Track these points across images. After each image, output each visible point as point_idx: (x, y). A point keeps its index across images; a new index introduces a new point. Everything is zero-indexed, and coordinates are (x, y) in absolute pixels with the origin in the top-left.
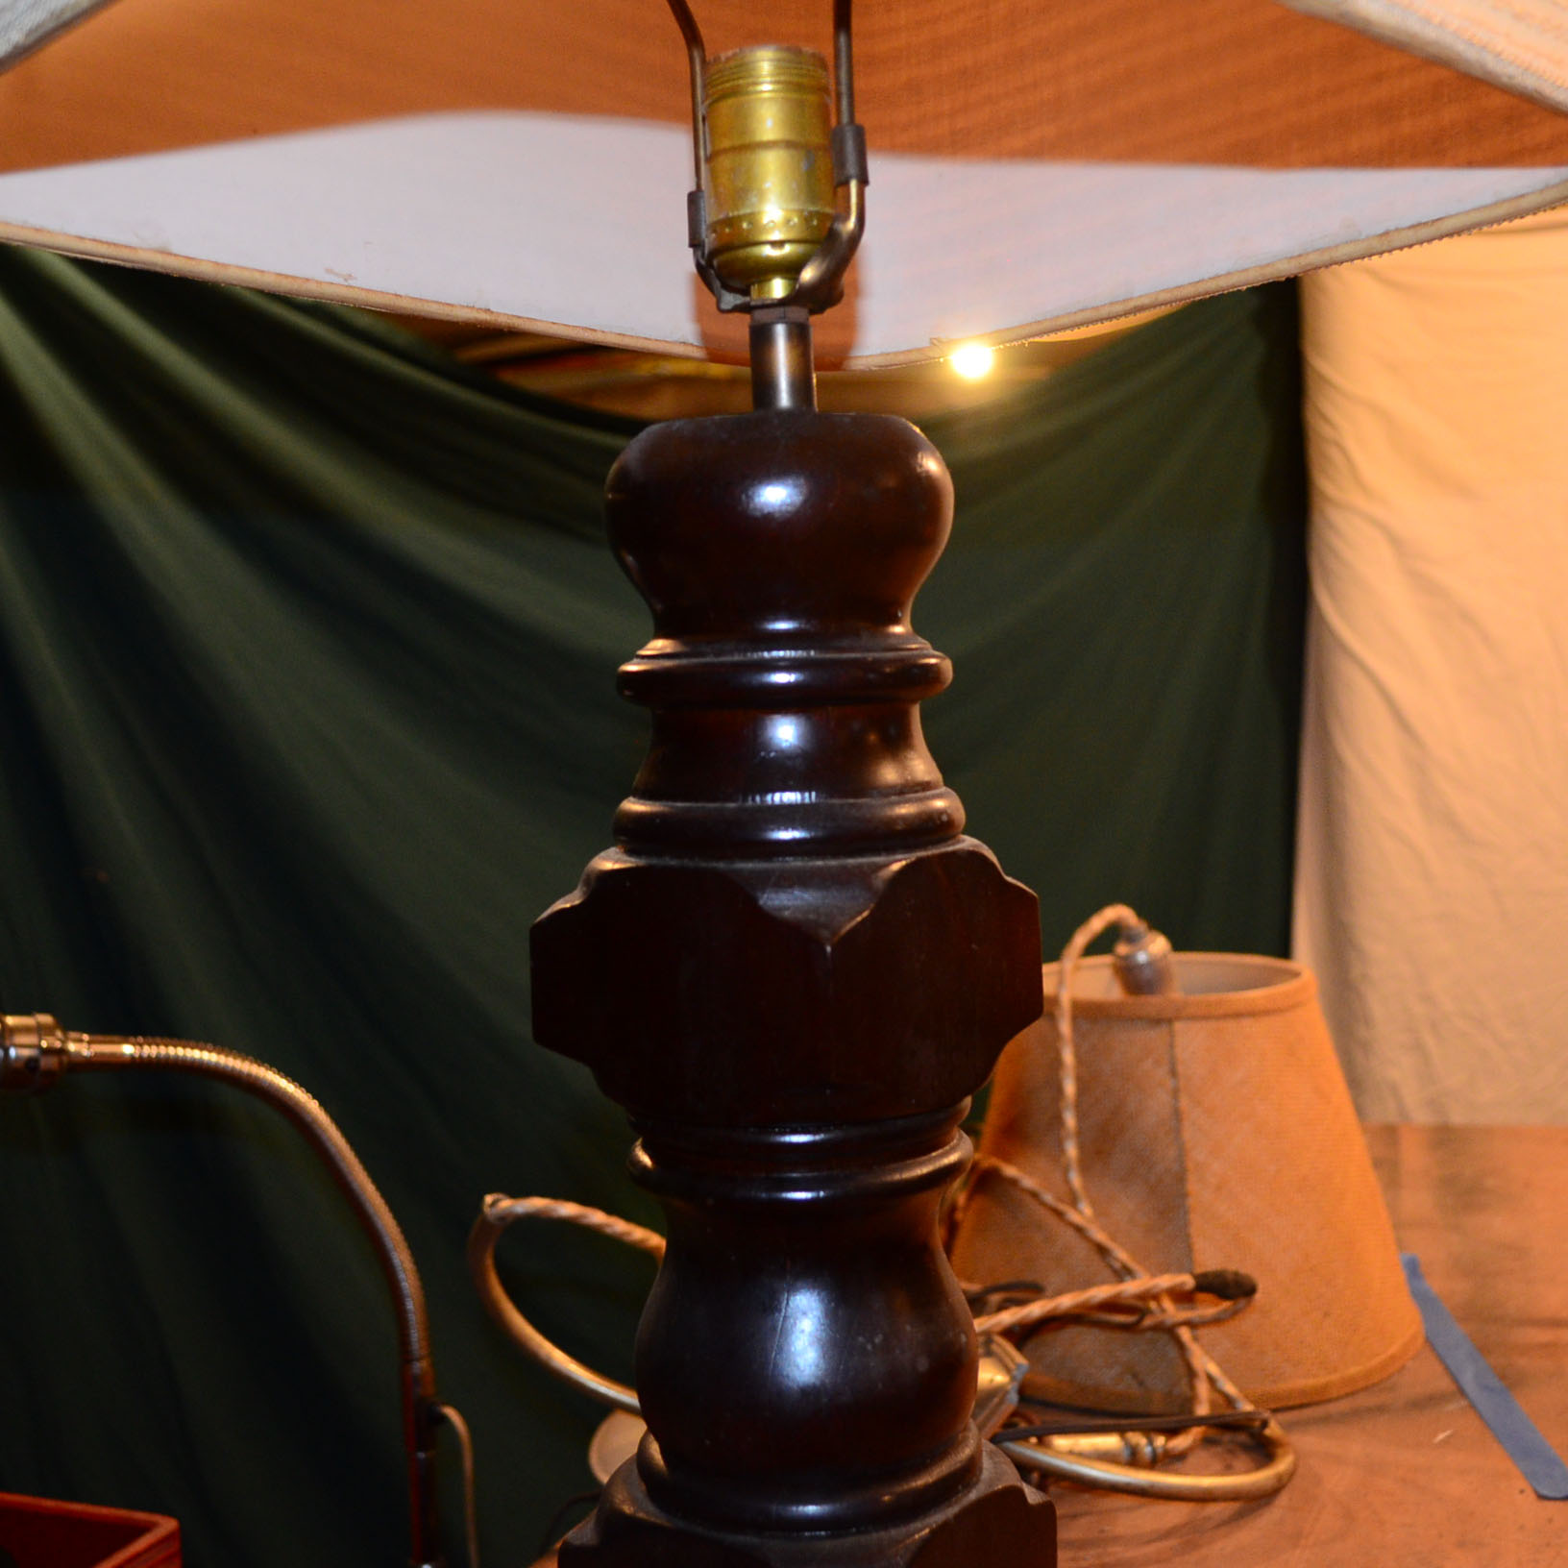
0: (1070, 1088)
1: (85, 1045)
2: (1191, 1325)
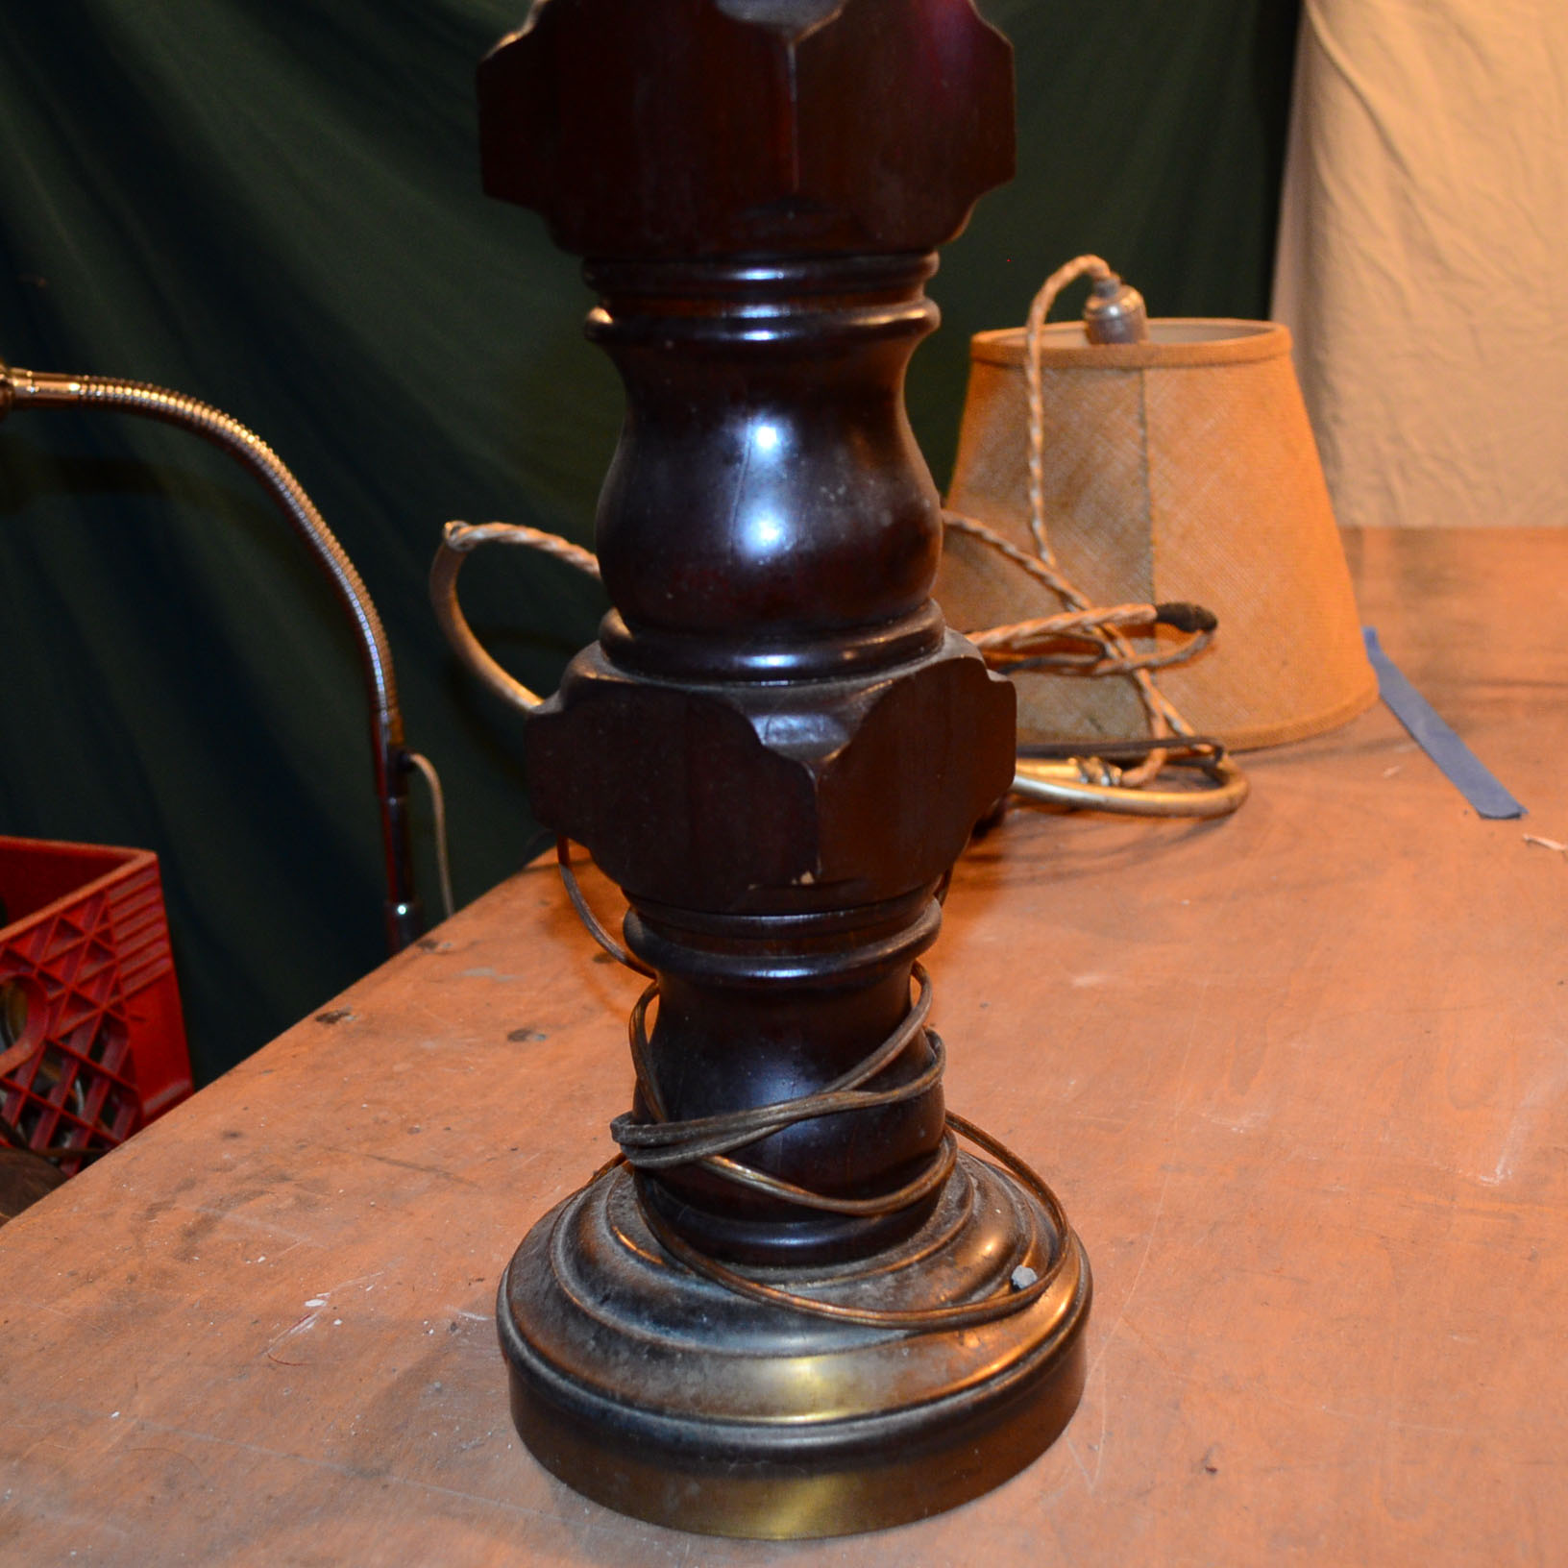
0: (1037, 435)
1: (30, 382)
2: (1151, 669)
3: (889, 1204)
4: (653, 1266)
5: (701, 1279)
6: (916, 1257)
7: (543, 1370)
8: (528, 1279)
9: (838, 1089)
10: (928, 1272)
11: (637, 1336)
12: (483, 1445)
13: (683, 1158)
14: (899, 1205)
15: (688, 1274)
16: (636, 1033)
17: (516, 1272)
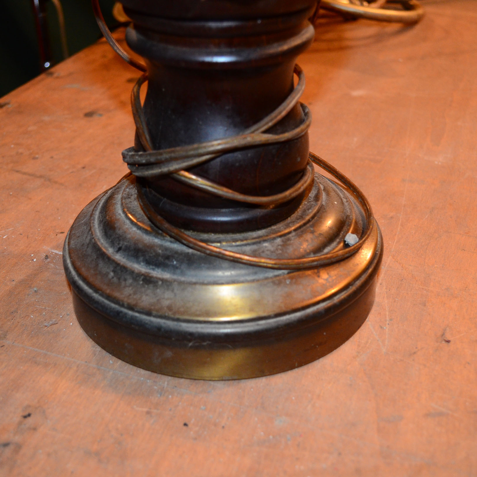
3: (280, 199)
4: (146, 232)
5: (173, 240)
6: (293, 228)
7: (86, 287)
8: (79, 237)
9: (253, 132)
10: (300, 236)
11: (136, 271)
12: (57, 323)
13: (161, 172)
14: (285, 200)
15: (166, 237)
16: (135, 100)
17: (73, 232)
